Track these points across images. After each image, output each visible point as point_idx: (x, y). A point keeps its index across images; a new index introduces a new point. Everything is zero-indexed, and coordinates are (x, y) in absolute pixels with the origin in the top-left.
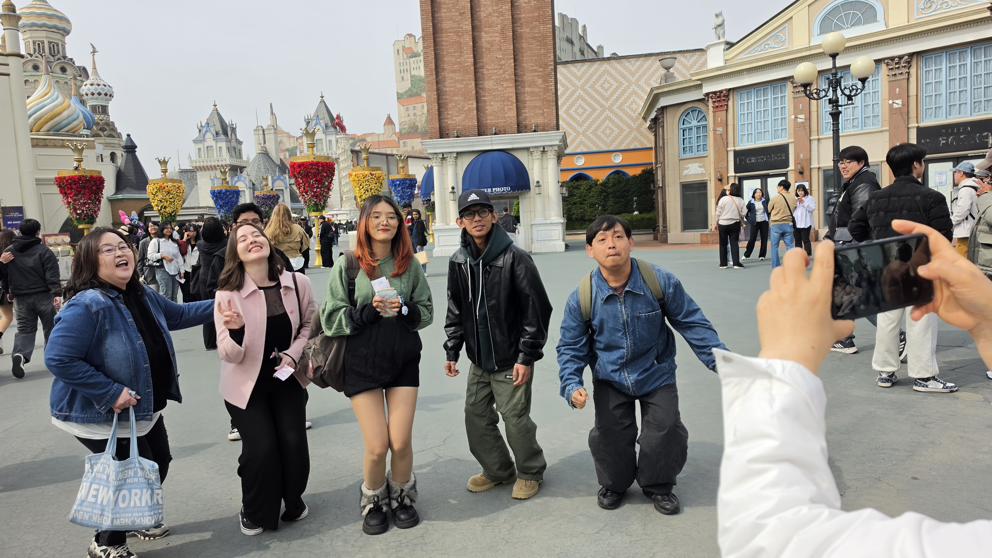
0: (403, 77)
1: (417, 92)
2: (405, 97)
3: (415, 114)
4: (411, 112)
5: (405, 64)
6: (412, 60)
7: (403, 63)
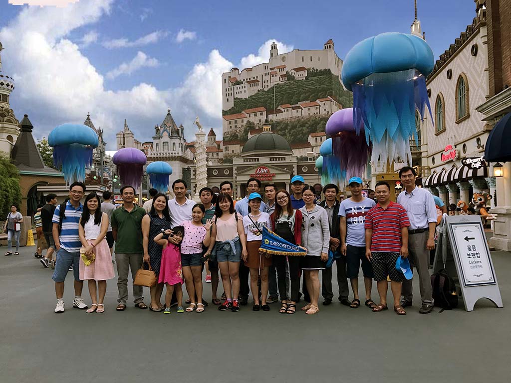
0: (228, 99)
1: (238, 110)
2: (229, 113)
3: (236, 126)
4: (233, 125)
5: (230, 89)
6: (235, 87)
7: (229, 89)
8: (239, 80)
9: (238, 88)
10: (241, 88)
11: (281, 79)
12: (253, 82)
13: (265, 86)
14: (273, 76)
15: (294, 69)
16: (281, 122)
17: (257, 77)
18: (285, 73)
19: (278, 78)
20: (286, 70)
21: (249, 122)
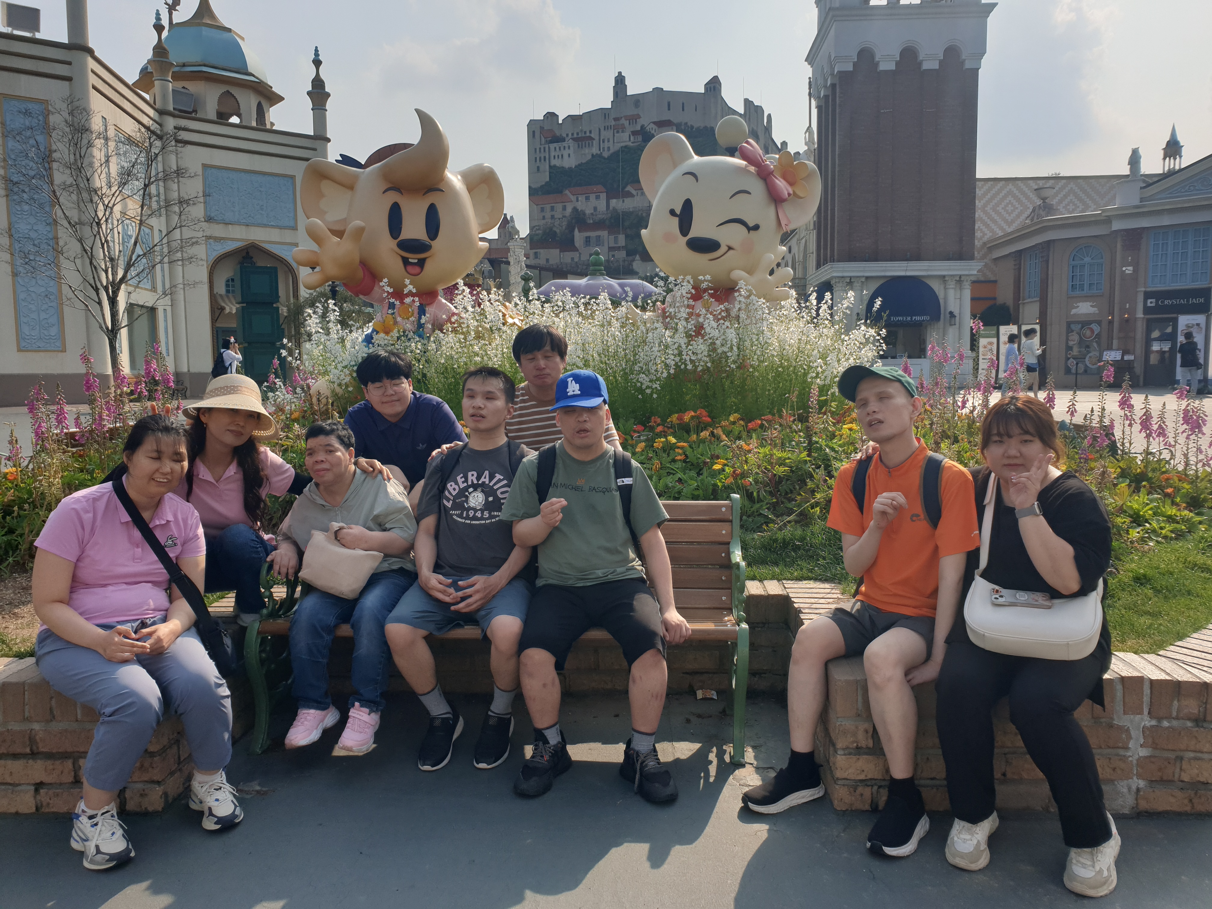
0: (538, 167)
1: (557, 188)
2: (540, 193)
3: (553, 217)
4: (548, 215)
5: (542, 150)
6: (552, 146)
7: (540, 148)
8: (558, 134)
9: (558, 149)
10: (562, 148)
11: (632, 138)
12: (583, 140)
13: (603, 148)
14: (618, 132)
15: (654, 123)
16: (632, 213)
17: (590, 132)
18: (639, 129)
19: (625, 136)
20: (641, 122)
21: (575, 209)
